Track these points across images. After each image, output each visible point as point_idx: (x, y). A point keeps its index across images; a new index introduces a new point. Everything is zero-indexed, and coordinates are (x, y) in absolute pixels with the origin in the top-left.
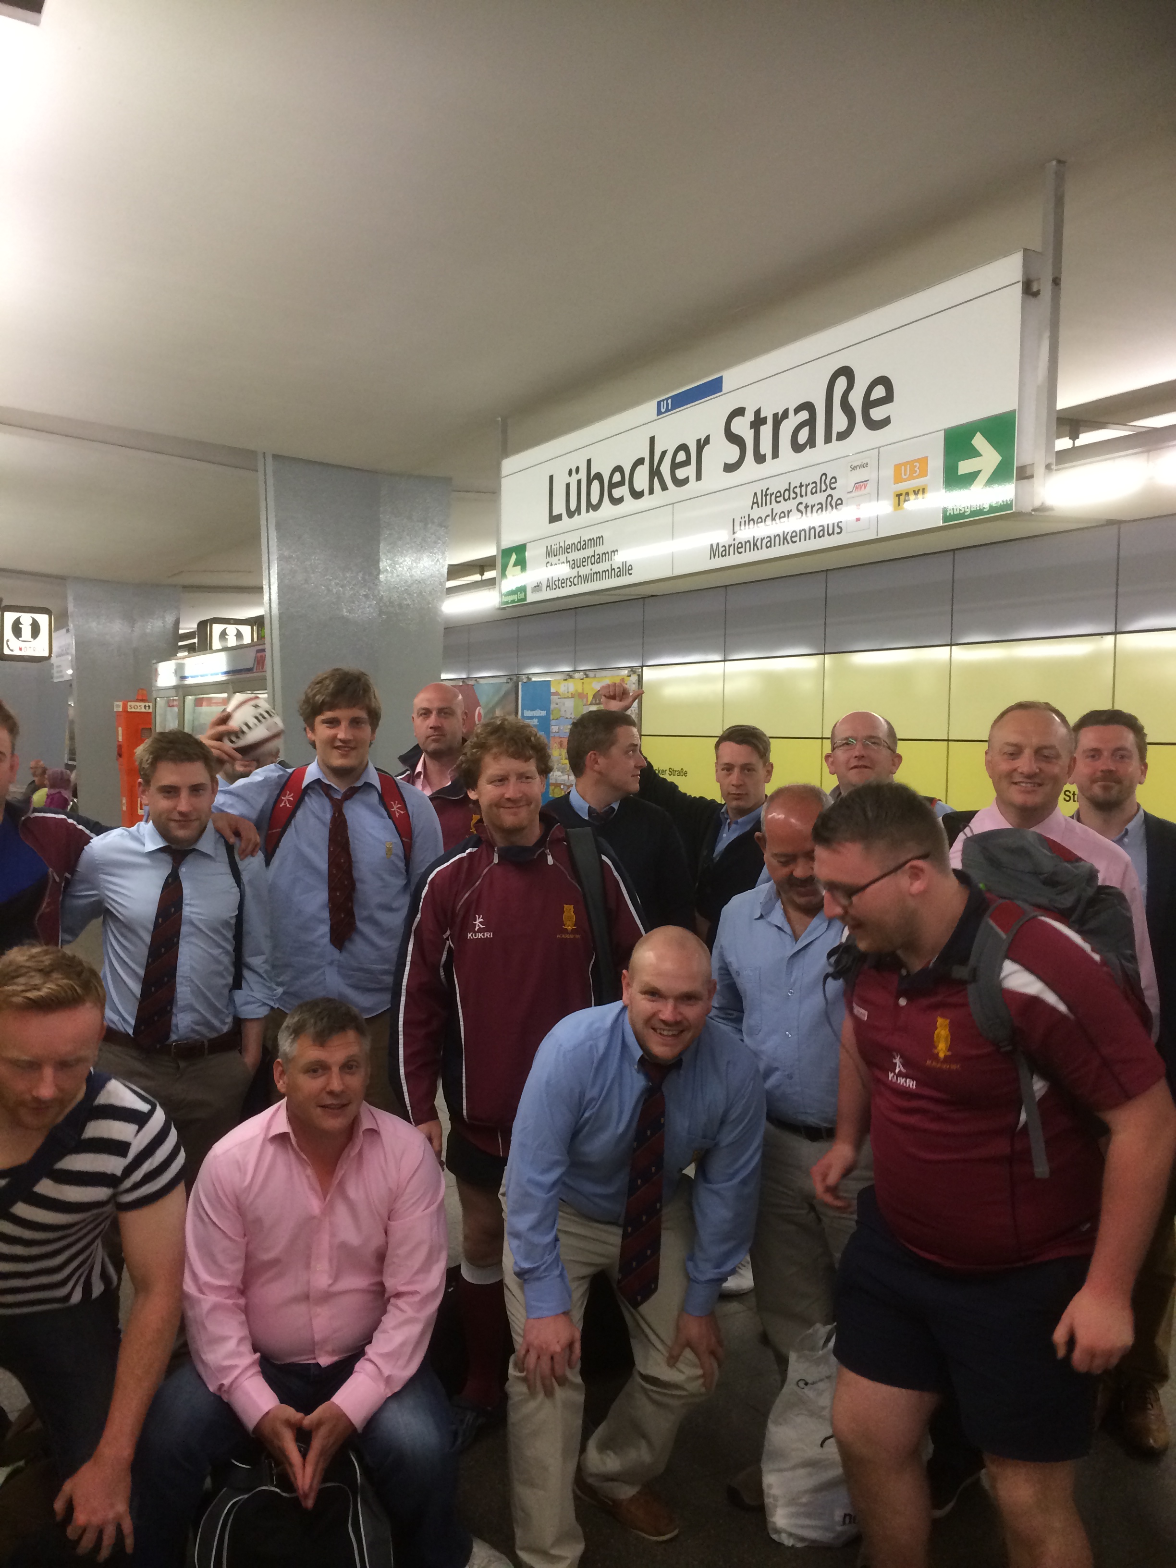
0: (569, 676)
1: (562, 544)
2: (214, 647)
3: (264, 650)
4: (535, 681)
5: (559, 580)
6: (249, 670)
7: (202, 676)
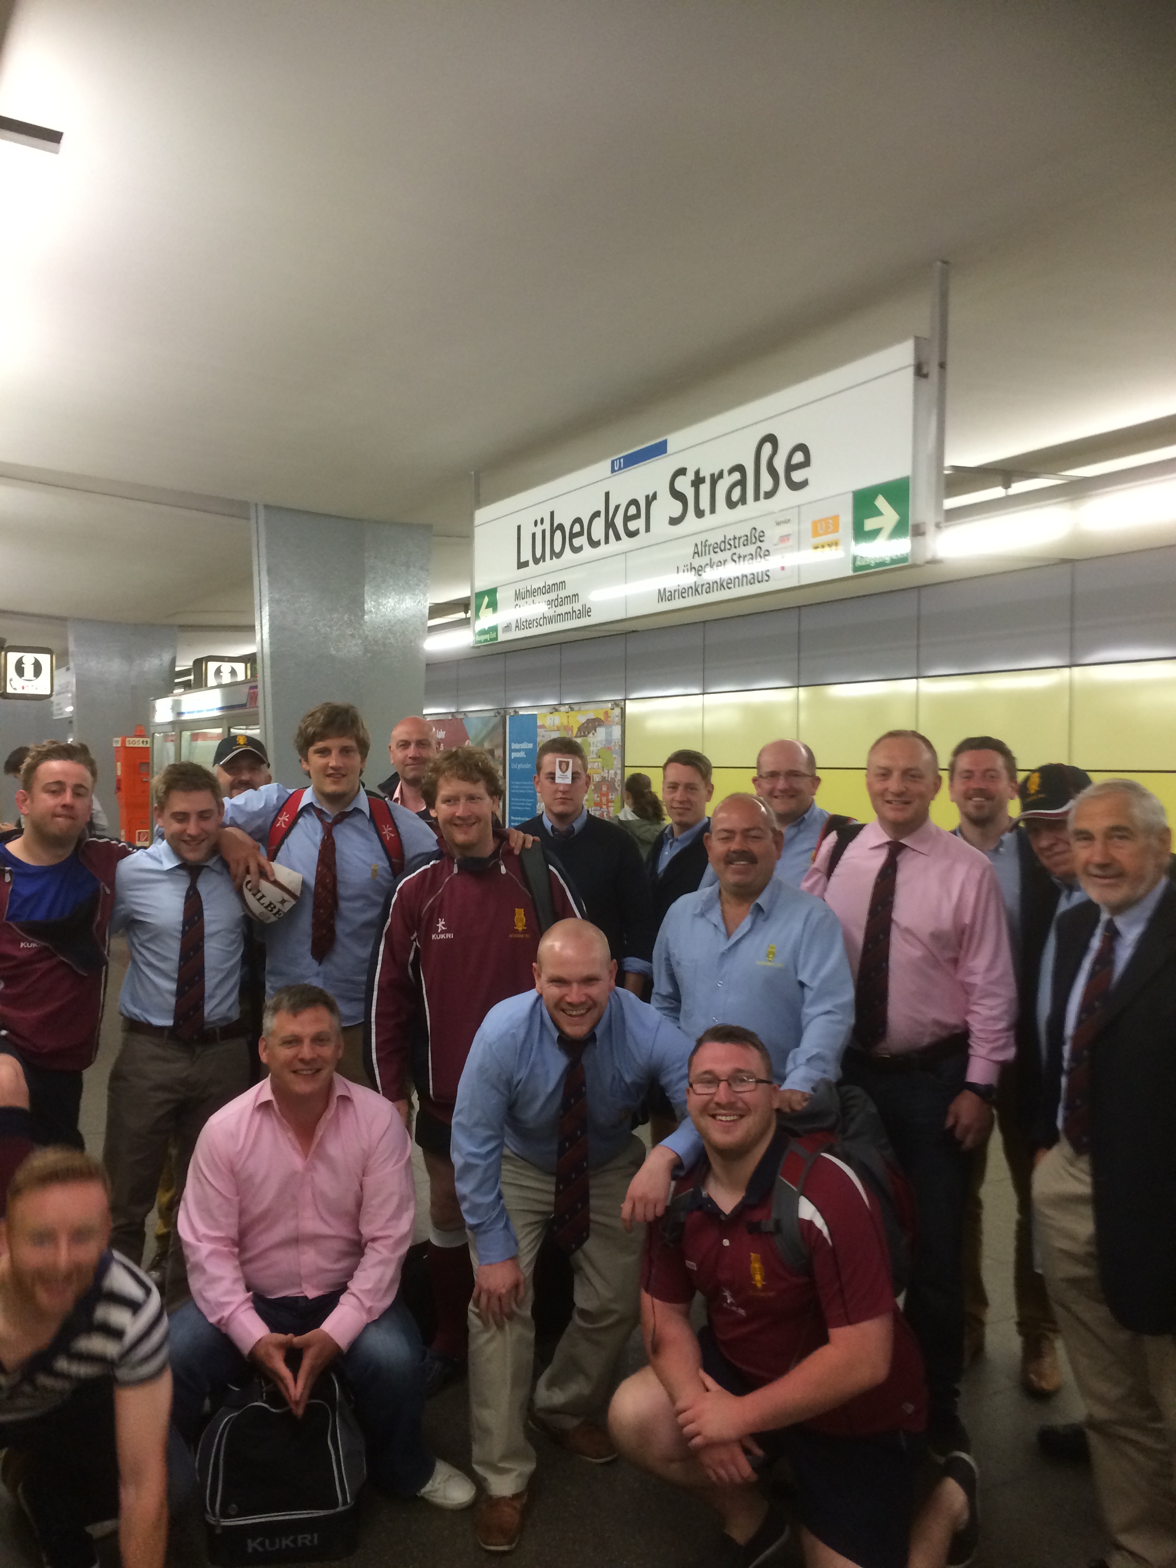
0: (555, 709)
1: (529, 588)
2: (209, 685)
3: (256, 687)
4: (522, 715)
5: (526, 621)
6: (243, 706)
7: (198, 712)
